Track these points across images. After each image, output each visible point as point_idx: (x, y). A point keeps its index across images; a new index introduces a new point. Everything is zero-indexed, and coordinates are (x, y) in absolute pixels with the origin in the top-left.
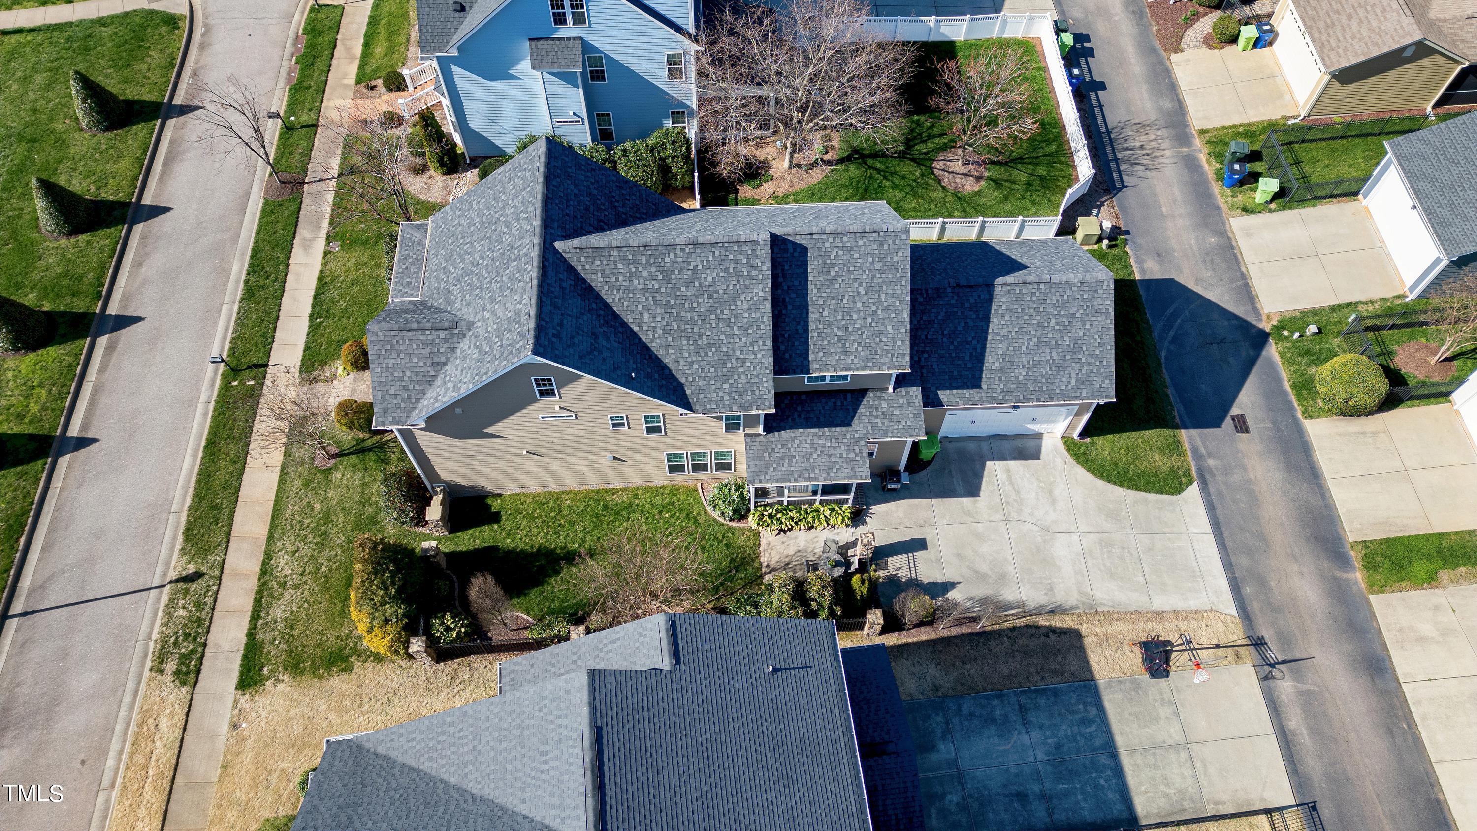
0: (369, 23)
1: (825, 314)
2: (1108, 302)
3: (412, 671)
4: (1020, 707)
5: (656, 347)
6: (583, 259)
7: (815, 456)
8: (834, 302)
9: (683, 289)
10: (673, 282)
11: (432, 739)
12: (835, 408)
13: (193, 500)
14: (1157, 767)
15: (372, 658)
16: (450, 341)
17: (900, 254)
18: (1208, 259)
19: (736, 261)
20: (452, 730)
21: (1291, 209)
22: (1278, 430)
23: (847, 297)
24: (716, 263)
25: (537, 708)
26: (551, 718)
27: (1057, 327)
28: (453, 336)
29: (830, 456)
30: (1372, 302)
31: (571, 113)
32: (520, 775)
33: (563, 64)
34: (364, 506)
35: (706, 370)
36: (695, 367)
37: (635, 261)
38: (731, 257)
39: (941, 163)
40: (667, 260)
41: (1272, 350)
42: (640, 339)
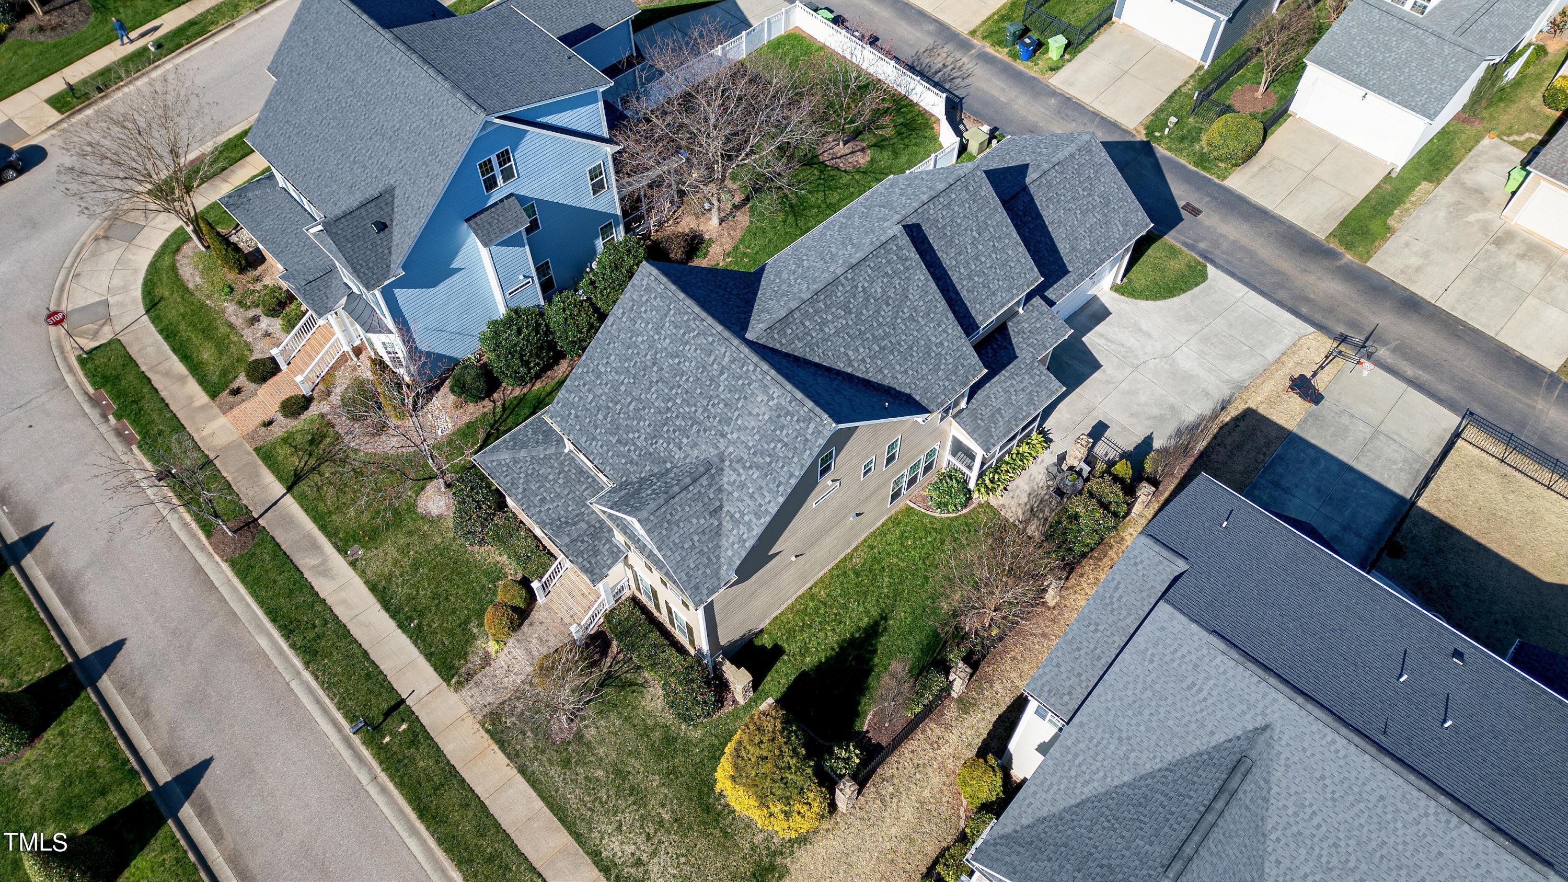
0: (167, 338)
1: (962, 270)
2: (1103, 154)
3: (842, 824)
4: (1272, 483)
5: (874, 376)
6: (776, 336)
7: (1014, 397)
8: (962, 257)
9: (864, 312)
10: (854, 310)
11: (1070, 769)
12: (995, 351)
13: (461, 871)
14: (1379, 457)
15: (796, 845)
16: (714, 482)
17: (984, 188)
18: (1063, 116)
19: (889, 262)
20: (1082, 746)
21: (1079, 52)
22: (1216, 198)
23: (969, 247)
24: (876, 273)
25: (1146, 664)
26: (1167, 659)
27: (1085, 193)
28: (713, 477)
29: (1023, 390)
30: (1187, 82)
31: (521, 277)
32: (1185, 720)
33: (510, 226)
34: (648, 736)
35: (920, 370)
36: (910, 372)
37: (817, 312)
38: (884, 261)
39: (826, 154)
40: (839, 294)
41: (1161, 150)
42: (858, 377)
